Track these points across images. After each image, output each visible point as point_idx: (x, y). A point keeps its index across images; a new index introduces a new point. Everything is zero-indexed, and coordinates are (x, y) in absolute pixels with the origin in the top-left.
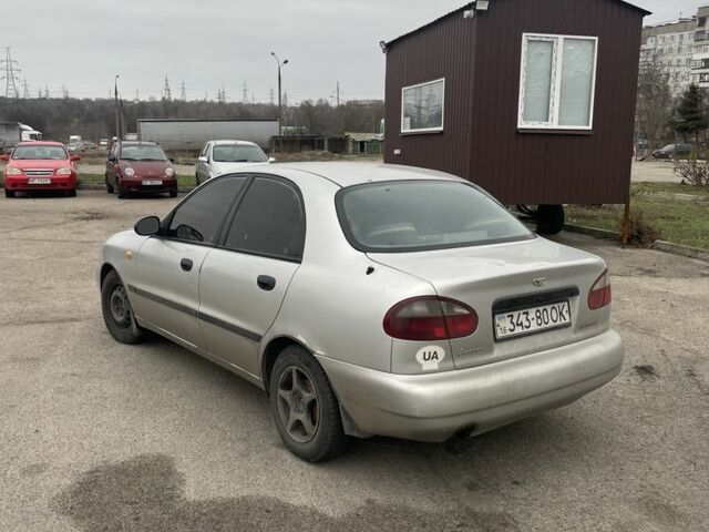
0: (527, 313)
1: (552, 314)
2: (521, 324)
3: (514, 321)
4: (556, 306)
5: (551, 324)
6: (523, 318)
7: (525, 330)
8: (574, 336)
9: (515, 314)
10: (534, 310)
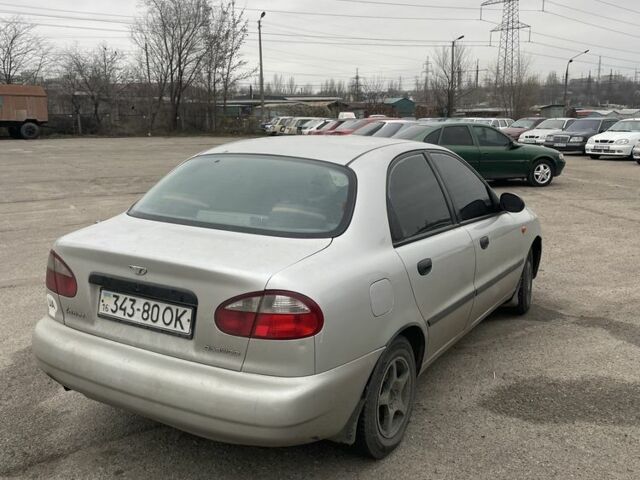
0: (134, 301)
1: (163, 314)
2: (124, 310)
3: (119, 303)
4: (174, 308)
5: (160, 324)
6: (128, 304)
7: (127, 317)
8: (194, 354)
9: (122, 297)
10: (143, 301)
